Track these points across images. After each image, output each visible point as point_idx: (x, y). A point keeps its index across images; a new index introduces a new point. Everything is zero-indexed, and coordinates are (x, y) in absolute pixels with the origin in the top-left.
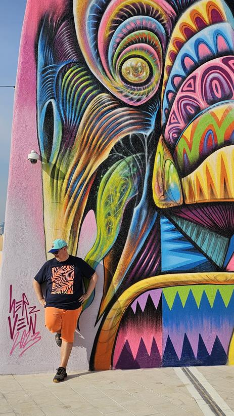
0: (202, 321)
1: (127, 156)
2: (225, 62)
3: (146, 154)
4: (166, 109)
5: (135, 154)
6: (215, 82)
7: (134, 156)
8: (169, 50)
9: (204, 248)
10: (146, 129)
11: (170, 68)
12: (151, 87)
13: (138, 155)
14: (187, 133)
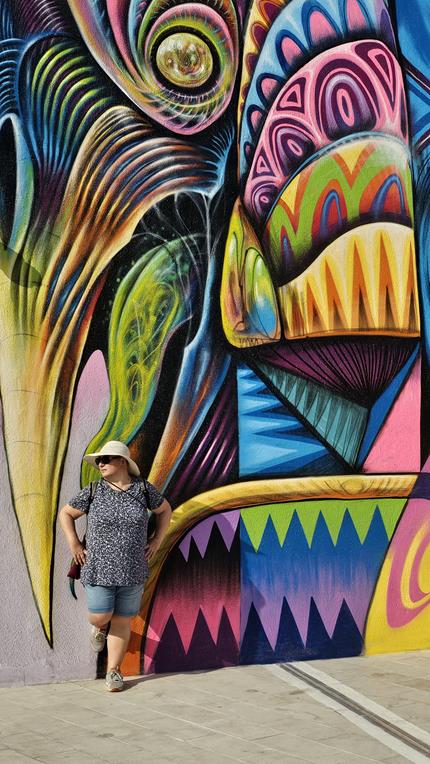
0: (317, 573)
1: (170, 239)
2: (361, 51)
3: (208, 236)
4: (246, 144)
5: (186, 234)
6: (342, 93)
7: (184, 238)
8: (251, 21)
9: (321, 429)
10: (207, 185)
11: (254, 60)
12: (216, 98)
13: (191, 237)
14: (289, 196)
